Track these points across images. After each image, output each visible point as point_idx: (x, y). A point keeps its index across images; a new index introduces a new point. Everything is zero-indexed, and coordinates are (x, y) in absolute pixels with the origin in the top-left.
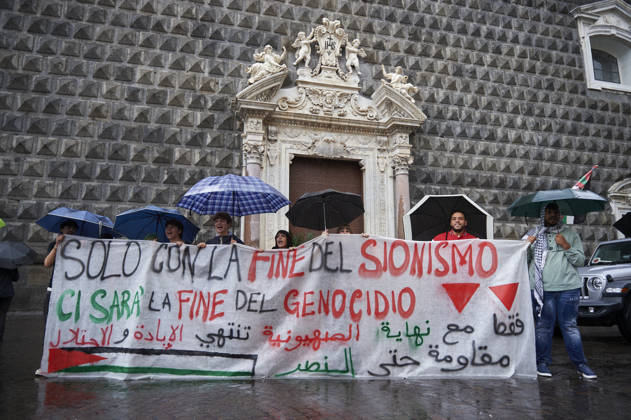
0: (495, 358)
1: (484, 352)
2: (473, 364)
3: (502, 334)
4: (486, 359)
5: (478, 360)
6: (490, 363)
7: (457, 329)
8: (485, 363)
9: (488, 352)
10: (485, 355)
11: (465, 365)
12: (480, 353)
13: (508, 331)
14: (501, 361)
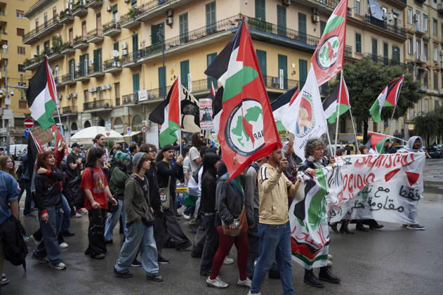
0: (396, 207)
1: (391, 202)
2: (384, 208)
3: (403, 196)
4: (392, 206)
5: (387, 206)
6: (393, 209)
7: (382, 190)
8: (391, 209)
9: (393, 203)
10: (391, 205)
11: (381, 208)
12: (389, 203)
13: (407, 195)
14: (398, 209)
